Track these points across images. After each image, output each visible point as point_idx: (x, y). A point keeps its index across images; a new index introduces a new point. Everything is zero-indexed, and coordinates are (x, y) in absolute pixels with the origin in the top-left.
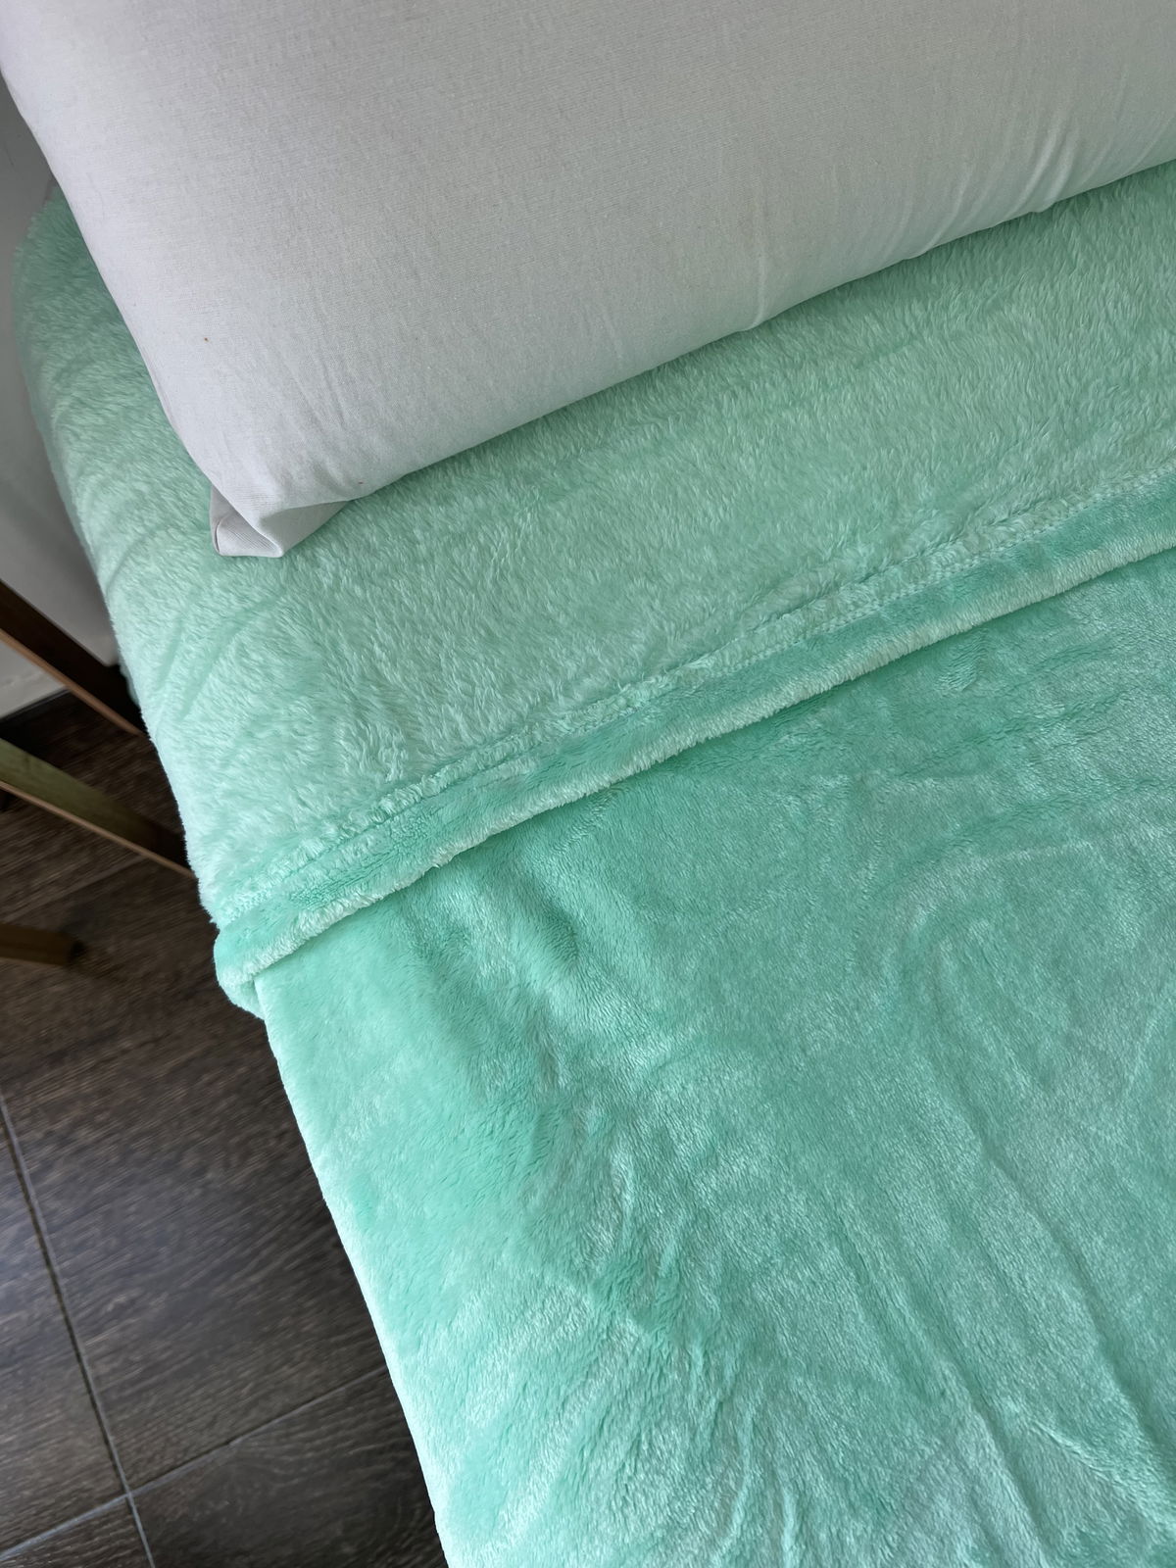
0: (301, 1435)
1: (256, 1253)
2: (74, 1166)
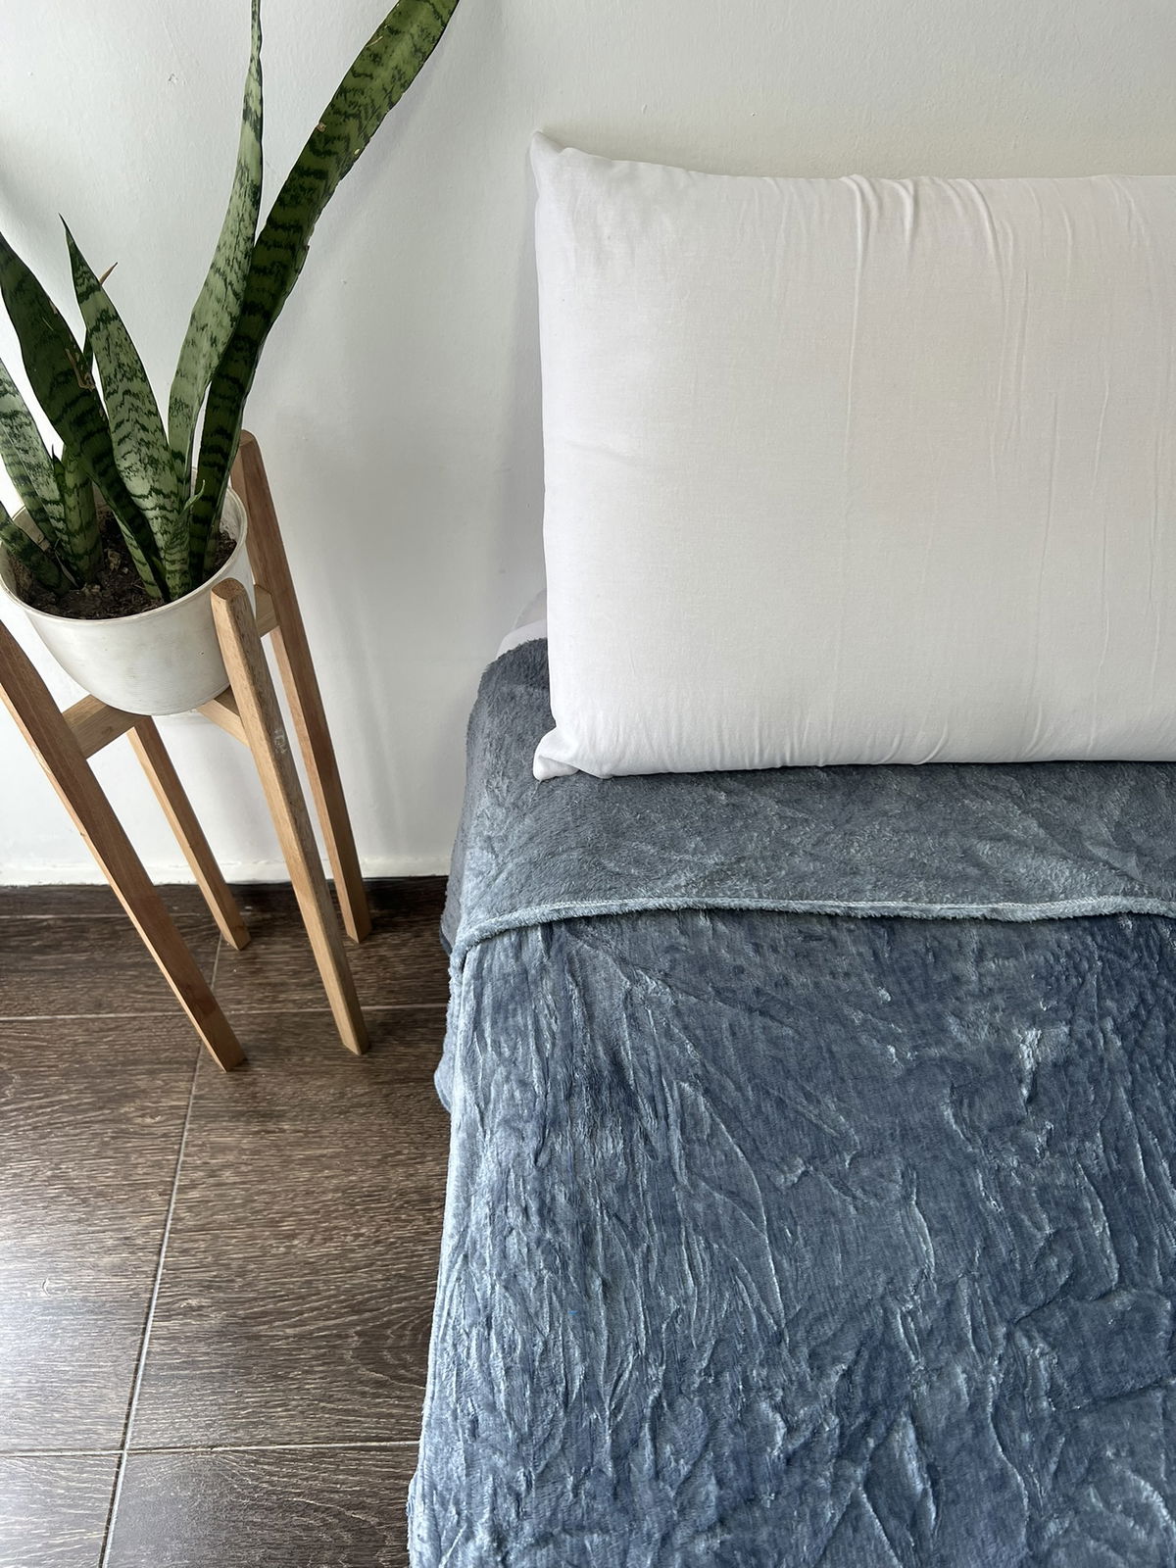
2: (211, 1194)
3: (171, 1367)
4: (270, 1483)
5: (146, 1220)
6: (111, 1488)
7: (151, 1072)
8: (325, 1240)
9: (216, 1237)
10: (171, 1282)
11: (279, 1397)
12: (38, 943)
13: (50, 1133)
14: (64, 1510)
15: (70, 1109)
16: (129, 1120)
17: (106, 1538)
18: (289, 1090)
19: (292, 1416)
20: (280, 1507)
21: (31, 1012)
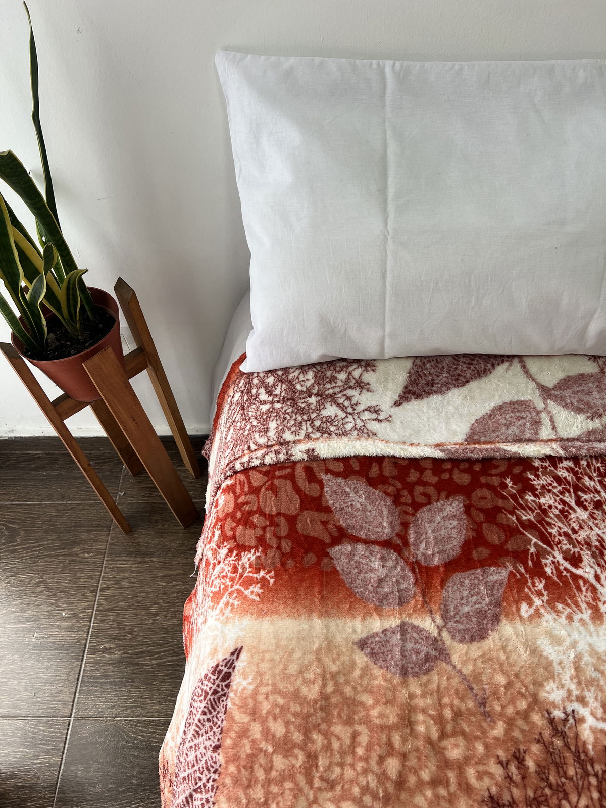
0: (140, 728)
1: (159, 653)
2: (116, 592)
3: (95, 678)
4: (143, 736)
5: (85, 604)
6: (64, 736)
7: (89, 532)
8: (172, 617)
9: (119, 614)
10: (96, 635)
11: (148, 694)
12: (34, 465)
13: (38, 560)
14: (42, 746)
15: (48, 549)
16: (77, 555)
17: (62, 760)
18: (156, 541)
19: (153, 703)
20: (147, 748)
21: (30, 500)
